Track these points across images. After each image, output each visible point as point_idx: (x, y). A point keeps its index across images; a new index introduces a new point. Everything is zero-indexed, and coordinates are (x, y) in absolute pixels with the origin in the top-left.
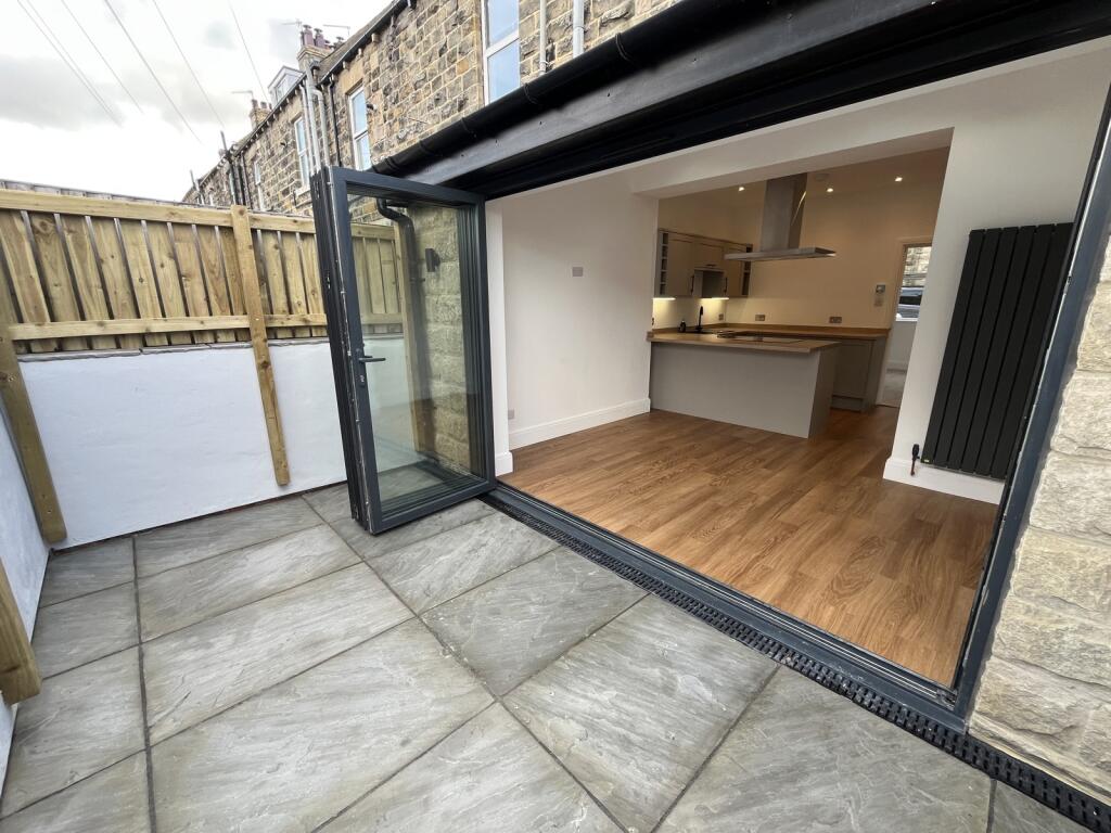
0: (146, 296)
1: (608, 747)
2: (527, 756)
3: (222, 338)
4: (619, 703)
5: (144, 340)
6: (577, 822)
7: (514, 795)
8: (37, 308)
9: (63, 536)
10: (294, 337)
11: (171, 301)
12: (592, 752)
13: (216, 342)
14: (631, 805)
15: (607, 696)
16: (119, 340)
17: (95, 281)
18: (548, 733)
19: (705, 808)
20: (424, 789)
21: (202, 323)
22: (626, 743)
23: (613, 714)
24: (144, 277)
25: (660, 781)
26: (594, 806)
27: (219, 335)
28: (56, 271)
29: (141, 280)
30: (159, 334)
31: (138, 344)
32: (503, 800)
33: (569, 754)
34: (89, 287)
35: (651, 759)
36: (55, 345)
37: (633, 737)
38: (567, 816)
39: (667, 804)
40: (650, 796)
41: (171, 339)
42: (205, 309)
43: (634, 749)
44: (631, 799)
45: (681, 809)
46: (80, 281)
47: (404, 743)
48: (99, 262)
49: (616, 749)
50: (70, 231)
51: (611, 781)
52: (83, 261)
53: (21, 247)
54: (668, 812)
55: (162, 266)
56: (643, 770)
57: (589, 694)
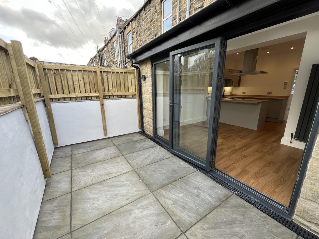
0: (77, 88)
1: (179, 208)
2: (157, 207)
3: (93, 98)
4: (184, 198)
5: (76, 98)
6: (167, 224)
7: (152, 215)
8: (55, 91)
9: (57, 144)
10: (110, 98)
11: (82, 89)
12: (174, 209)
13: (92, 99)
14: (183, 223)
15: (180, 195)
16: (71, 98)
17: (66, 85)
18: (163, 202)
19: (203, 227)
20: (131, 210)
21: (89, 94)
22: (184, 208)
23: (182, 200)
24: (77, 83)
25: (191, 218)
26: (173, 221)
27: (92, 97)
28: (59, 82)
29: (76, 84)
30: (79, 97)
31: (75, 99)
32: (149, 216)
33: (168, 208)
34: (65, 86)
35: (190, 213)
36: (58, 100)
37: (186, 206)
38: (165, 223)
39: (192, 224)
40: (188, 222)
41: (82, 98)
42: (89, 91)
43: (186, 209)
44: (183, 221)
45: (196, 226)
46: (63, 85)
47: (127, 199)
48: (67, 80)
49: (181, 209)
50: (62, 73)
51: (178, 216)
52: (64, 80)
53: (52, 77)
54: (192, 226)
55: (81, 81)
56: (187, 215)
57: (176, 194)
